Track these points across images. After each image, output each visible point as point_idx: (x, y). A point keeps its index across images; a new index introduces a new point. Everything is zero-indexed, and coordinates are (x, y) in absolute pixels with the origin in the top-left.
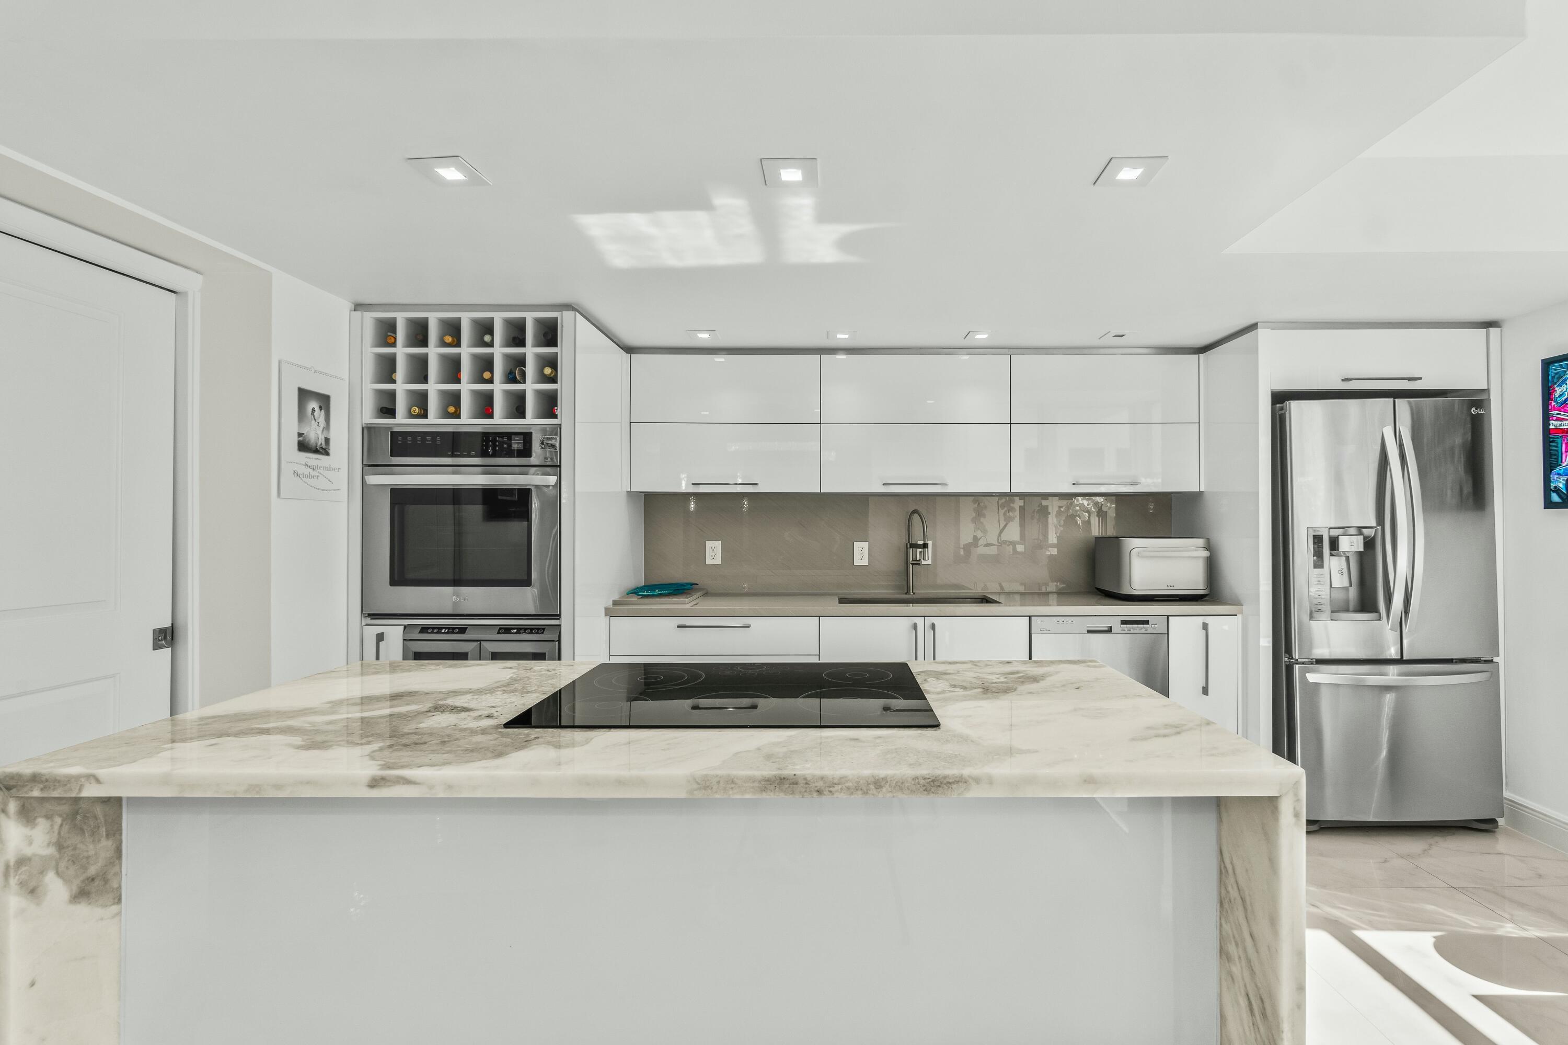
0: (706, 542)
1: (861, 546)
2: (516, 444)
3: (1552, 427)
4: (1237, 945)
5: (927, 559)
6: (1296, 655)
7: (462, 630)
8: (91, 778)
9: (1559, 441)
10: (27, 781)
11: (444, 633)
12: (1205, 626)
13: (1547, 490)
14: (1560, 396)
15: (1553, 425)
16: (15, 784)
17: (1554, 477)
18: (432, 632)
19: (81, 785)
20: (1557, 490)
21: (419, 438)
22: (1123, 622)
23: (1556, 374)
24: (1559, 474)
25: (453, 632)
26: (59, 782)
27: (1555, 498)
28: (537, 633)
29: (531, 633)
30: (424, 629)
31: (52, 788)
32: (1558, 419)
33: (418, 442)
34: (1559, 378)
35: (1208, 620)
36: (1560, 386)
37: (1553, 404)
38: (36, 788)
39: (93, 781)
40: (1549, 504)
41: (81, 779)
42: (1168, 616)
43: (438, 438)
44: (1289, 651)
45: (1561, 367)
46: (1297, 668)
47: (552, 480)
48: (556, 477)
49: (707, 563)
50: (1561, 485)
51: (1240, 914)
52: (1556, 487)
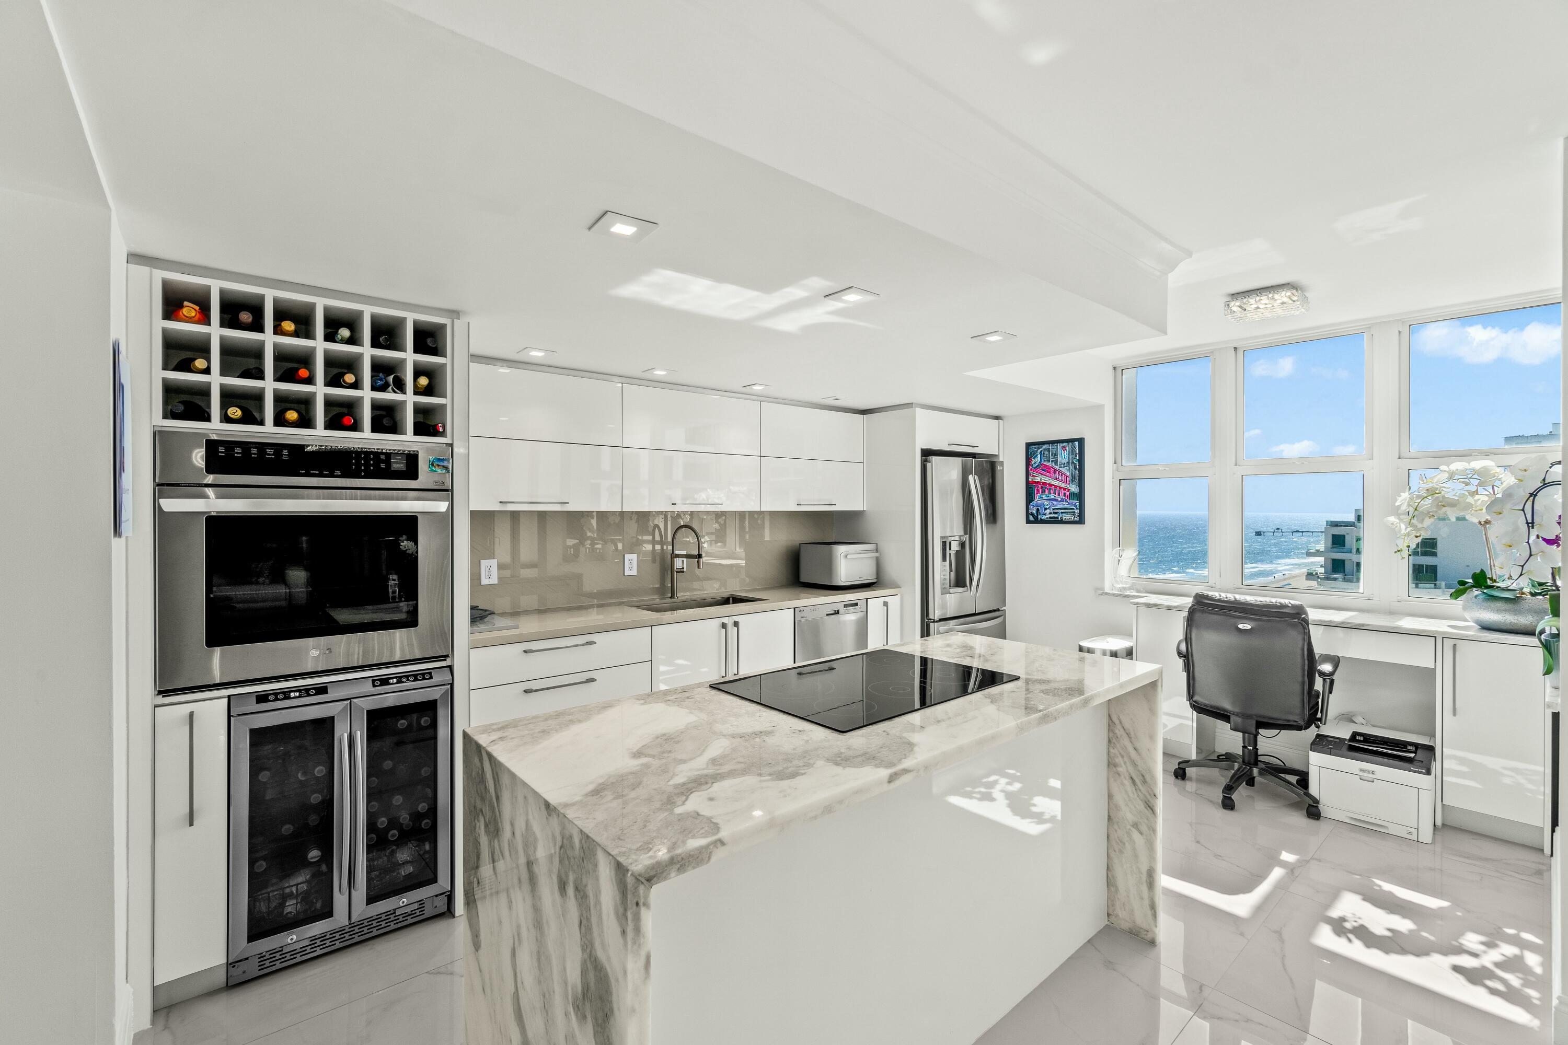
0: (481, 561)
1: (631, 558)
2: (398, 465)
3: (1030, 480)
4: (1122, 757)
5: (701, 567)
6: (931, 617)
7: (322, 690)
8: (718, 842)
9: (1033, 487)
10: (666, 866)
11: (295, 697)
12: (886, 604)
13: (1028, 514)
14: (1035, 463)
15: (1031, 479)
16: (655, 873)
17: (1031, 507)
18: (277, 699)
19: (710, 852)
20: (1032, 514)
21: (254, 451)
22: (845, 606)
23: (1033, 451)
24: (1033, 506)
25: (309, 695)
26: (692, 856)
27: (1031, 518)
28: (424, 679)
29: (416, 679)
30: (262, 698)
31: (687, 864)
32: (1033, 476)
33: (253, 456)
34: (1034, 454)
35: (886, 599)
36: (1034, 458)
37: (1031, 467)
38: (674, 870)
39: (719, 844)
40: (1028, 522)
41: (710, 847)
42: (867, 599)
43: (285, 452)
44: (928, 615)
45: (1035, 448)
46: (932, 624)
47: (443, 506)
48: (448, 503)
49: (482, 584)
50: (1034, 512)
51: (1126, 742)
52: (1031, 512)
